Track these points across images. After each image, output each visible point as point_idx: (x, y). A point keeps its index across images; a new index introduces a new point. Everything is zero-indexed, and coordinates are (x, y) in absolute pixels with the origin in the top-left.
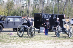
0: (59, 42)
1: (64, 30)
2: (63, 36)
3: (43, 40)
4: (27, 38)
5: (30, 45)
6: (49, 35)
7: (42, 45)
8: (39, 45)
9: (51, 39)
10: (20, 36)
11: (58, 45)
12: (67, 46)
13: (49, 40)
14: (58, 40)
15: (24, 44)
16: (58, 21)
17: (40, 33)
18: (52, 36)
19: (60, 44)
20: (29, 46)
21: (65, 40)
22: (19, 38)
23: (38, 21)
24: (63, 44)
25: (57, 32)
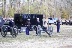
0: (42, 41)
1: (45, 29)
2: (44, 35)
3: (27, 39)
4: (11, 38)
5: (17, 44)
6: (31, 34)
7: (27, 44)
8: (25, 44)
9: (33, 38)
10: (3, 36)
11: (43, 44)
12: (51, 44)
13: (32, 39)
14: (40, 39)
15: (10, 44)
16: (38, 21)
17: (21, 33)
18: (33, 35)
19: (44, 42)
20: (15, 45)
21: (47, 39)
22: (3, 38)
23: (17, 21)
24: (46, 42)
25: (38, 31)
